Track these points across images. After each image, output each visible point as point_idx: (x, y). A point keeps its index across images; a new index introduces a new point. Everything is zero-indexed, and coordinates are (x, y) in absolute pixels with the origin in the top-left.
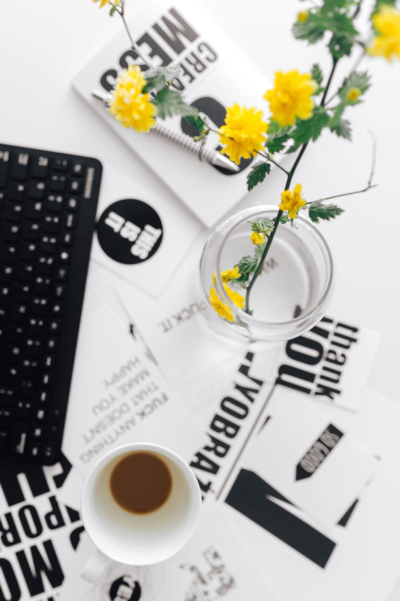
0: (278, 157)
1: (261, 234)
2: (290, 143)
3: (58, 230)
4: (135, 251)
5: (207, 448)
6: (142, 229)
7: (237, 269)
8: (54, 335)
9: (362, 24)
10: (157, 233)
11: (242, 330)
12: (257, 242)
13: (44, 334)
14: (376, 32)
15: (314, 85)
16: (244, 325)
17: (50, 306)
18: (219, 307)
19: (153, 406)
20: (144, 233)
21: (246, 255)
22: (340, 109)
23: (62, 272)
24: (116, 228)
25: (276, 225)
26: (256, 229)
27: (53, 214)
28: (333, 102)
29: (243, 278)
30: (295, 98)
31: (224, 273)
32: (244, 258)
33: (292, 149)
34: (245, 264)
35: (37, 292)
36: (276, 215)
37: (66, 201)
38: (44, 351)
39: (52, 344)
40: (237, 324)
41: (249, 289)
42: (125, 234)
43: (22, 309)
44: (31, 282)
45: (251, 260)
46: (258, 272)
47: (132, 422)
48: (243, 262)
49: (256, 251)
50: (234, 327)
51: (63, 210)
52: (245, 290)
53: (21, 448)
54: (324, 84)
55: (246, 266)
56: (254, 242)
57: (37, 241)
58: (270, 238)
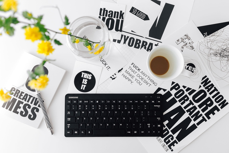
0: (51, 37)
1: (76, 40)
2: (47, 34)
3: (90, 105)
4: (90, 78)
5: (145, 48)
6: (83, 78)
7: (88, 47)
8: (122, 101)
9: (7, 15)
10: (83, 73)
11: (106, 44)
12: (78, 41)
13: (122, 104)
14: (10, 10)
15: (28, 28)
16: (104, 43)
17: (114, 104)
18: (100, 51)
19: (136, 67)
20: (84, 77)
21: (83, 45)
22: (34, 19)
23: (103, 102)
24: (85, 86)
25: (72, 36)
26: (74, 42)
27: (85, 107)
28: (32, 21)
29: (90, 44)
30: (33, 33)
31: (89, 50)
32: (84, 45)
33: (48, 32)
34: (86, 44)
35: (110, 109)
36: (69, 36)
37: (80, 104)
38: (128, 103)
39: (125, 102)
40: (105, 45)
41: (93, 43)
42: (86, 83)
43: (116, 112)
44: (107, 111)
45: (85, 43)
46: (88, 40)
47: (142, 72)
48: (85, 45)
49: (81, 41)
50: (105, 46)
51: (83, 104)
52: (94, 44)
53: (159, 106)
54: (27, 25)
55: (87, 44)
56: (78, 42)
57: (94, 111)
58: (77, 37)
